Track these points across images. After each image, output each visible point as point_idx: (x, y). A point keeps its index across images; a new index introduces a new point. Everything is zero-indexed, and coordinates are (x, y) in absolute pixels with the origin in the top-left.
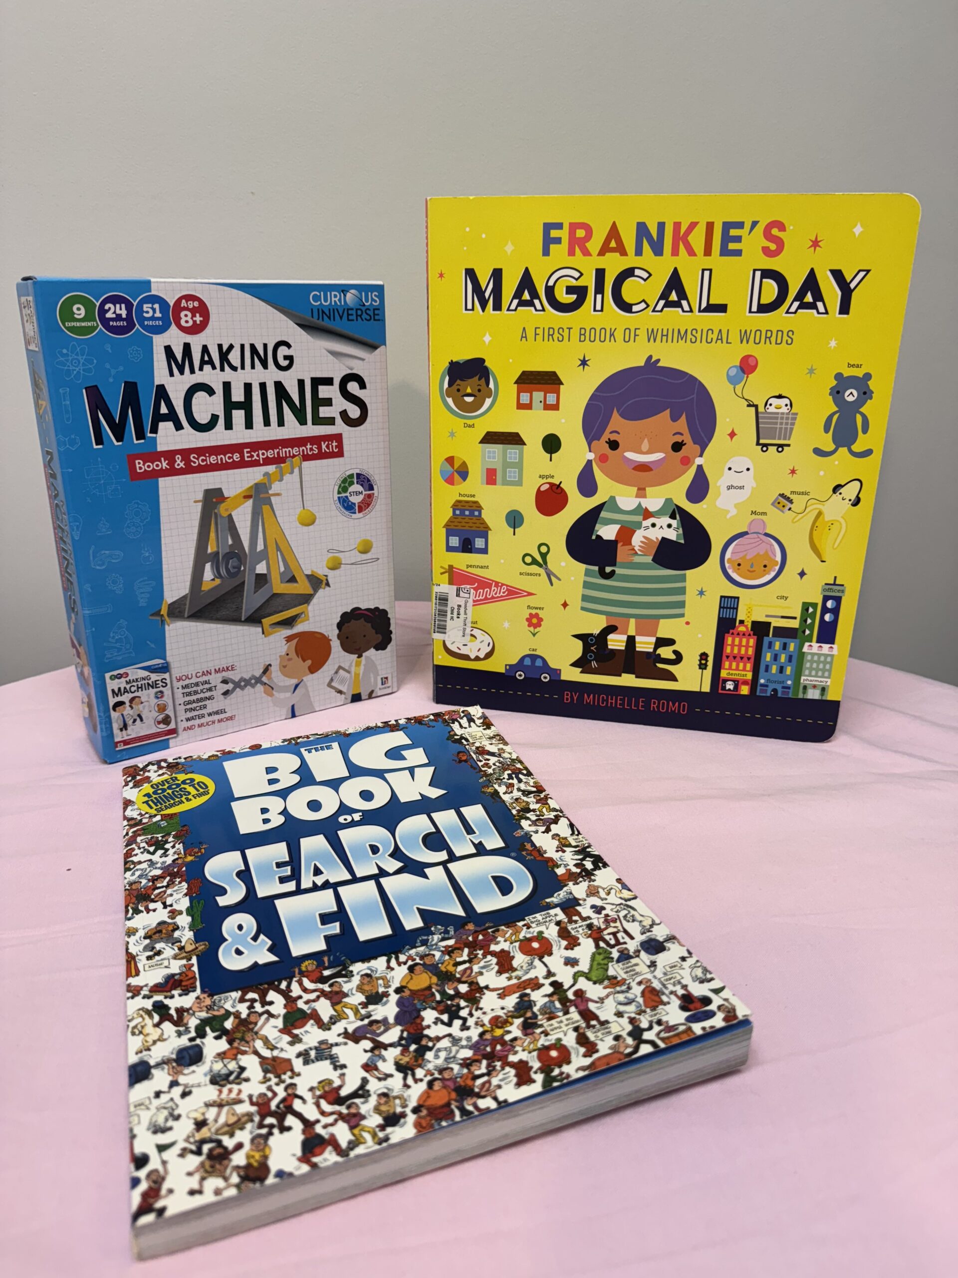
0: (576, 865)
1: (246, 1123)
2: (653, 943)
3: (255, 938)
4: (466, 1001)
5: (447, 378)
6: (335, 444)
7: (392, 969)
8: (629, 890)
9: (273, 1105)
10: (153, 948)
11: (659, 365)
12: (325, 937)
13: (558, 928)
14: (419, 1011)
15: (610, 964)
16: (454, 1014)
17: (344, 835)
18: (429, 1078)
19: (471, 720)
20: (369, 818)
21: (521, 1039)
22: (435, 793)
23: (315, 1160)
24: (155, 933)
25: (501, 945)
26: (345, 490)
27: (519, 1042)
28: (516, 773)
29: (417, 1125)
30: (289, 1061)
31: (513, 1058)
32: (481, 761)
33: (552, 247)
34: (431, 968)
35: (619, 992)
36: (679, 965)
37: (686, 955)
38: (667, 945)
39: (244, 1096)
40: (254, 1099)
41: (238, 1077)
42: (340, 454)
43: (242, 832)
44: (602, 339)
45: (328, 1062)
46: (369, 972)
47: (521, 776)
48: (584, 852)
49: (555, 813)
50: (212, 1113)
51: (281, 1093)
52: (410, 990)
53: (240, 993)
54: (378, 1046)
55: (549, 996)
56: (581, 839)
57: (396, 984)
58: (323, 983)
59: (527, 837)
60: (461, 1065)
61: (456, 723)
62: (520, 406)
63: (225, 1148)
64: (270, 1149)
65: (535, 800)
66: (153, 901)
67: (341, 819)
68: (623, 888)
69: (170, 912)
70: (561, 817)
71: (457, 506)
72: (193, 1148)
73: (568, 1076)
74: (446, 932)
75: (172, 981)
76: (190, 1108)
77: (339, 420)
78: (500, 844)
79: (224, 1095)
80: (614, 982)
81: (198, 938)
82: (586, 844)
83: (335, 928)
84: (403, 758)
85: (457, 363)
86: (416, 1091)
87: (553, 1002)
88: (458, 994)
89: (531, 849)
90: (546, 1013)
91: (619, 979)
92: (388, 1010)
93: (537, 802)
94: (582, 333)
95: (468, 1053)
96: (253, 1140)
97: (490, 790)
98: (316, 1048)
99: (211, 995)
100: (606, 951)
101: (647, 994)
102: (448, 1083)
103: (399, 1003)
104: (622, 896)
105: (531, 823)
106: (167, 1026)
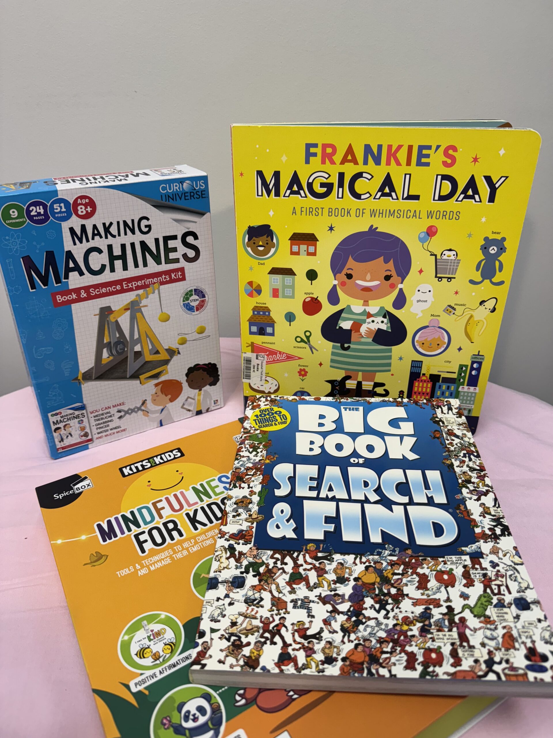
0: (490, 529)
1: (255, 632)
2: (523, 602)
3: (288, 521)
4: (393, 600)
5: (247, 236)
6: (180, 273)
7: (356, 565)
8: (520, 557)
9: (272, 626)
10: (237, 511)
11: (377, 230)
12: (325, 531)
13: (463, 570)
14: (364, 597)
15: (489, 607)
16: (383, 607)
17: (352, 471)
18: (356, 642)
19: (450, 409)
20: (368, 464)
21: (417, 637)
22: (412, 456)
23: (283, 667)
24: (240, 502)
25: (424, 570)
26: (187, 299)
27: (415, 639)
28: (470, 453)
29: (342, 669)
30: (286, 602)
31: (408, 649)
32: (448, 440)
33: (312, 159)
34: (378, 571)
35: (488, 629)
36: (535, 624)
37: (542, 618)
38: (532, 606)
39: (258, 616)
40: (263, 620)
41: (258, 603)
42: (184, 279)
43: (297, 453)
44: (343, 215)
45: (306, 611)
46: (343, 562)
47: (472, 457)
48: (498, 521)
49: (487, 488)
50: (240, 619)
51: (277, 622)
52: (363, 582)
53: (272, 552)
54: (335, 611)
55: (444, 614)
56: (499, 511)
57: (355, 575)
58: (317, 561)
59: (463, 501)
60: (377, 640)
61: (440, 409)
62: (292, 253)
63: (242, 643)
64: (263, 652)
65: (476, 476)
66: (244, 482)
67: (352, 460)
68: (516, 554)
69: (250, 491)
70: (490, 491)
71: (255, 309)
72: (227, 636)
73: (437, 675)
74: (394, 551)
75: (241, 534)
76: (232, 612)
77: (182, 260)
78: (445, 501)
79: (249, 612)
80: (487, 620)
81: (260, 512)
82: (501, 515)
83: (331, 528)
84: (399, 427)
85: (253, 227)
86: (348, 647)
87: (444, 620)
88: (389, 594)
89: (463, 509)
90: (437, 626)
91: (492, 619)
92: (346, 590)
93: (477, 478)
94: (330, 211)
95: (382, 634)
96: (256, 643)
97: (448, 462)
98: (302, 600)
99: (258, 549)
100: (489, 596)
101: (506, 637)
102: (366, 649)
103: (354, 588)
104: (514, 560)
105: (468, 491)
106: (232, 560)
